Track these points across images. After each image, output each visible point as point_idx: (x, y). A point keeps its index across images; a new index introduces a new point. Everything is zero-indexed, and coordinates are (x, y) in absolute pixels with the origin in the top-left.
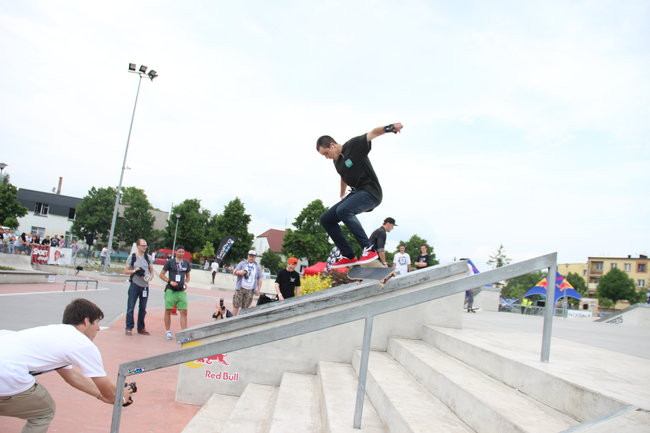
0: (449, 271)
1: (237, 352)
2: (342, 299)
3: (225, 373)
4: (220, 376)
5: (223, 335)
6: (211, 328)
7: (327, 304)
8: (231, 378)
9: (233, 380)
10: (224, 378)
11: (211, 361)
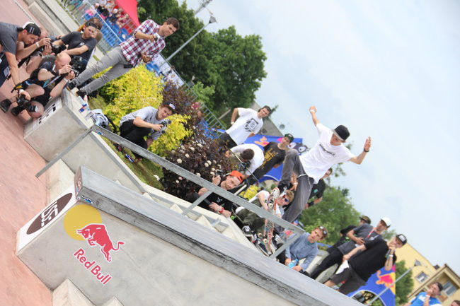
1: (128, 255)
2: (279, 289)
3: (97, 266)
4: (91, 265)
5: (131, 227)
6: (127, 210)
7: (261, 282)
8: (100, 277)
9: (100, 280)
10: (92, 271)
11: (95, 242)
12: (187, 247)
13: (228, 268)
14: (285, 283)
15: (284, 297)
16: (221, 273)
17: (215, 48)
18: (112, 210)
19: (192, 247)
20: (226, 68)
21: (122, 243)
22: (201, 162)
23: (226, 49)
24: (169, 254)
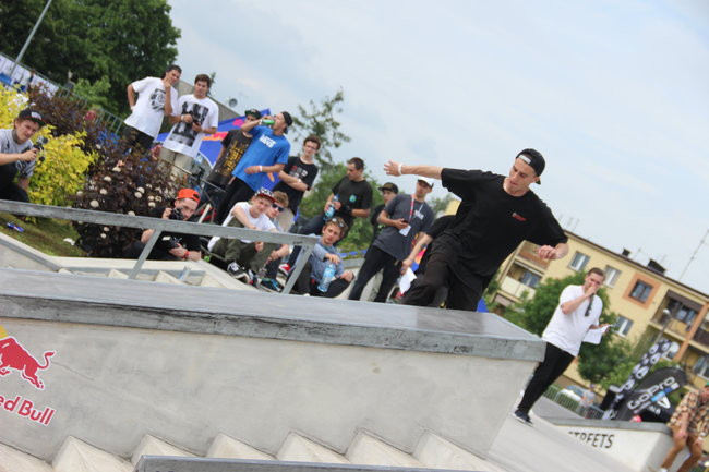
0: (511, 348)
1: (67, 368)
2: (309, 333)
3: (26, 402)
4: (14, 404)
5: (55, 324)
6: (39, 302)
7: (280, 333)
8: (35, 416)
9: (38, 421)
10: (20, 412)
11: (8, 368)
12: (151, 323)
13: (224, 331)
14: (315, 320)
15: (321, 340)
16: (217, 342)
17: (86, 18)
18: (17, 310)
19: (161, 321)
20: (116, 43)
21: (51, 354)
22: (129, 193)
23: (102, 14)
24: (129, 343)
